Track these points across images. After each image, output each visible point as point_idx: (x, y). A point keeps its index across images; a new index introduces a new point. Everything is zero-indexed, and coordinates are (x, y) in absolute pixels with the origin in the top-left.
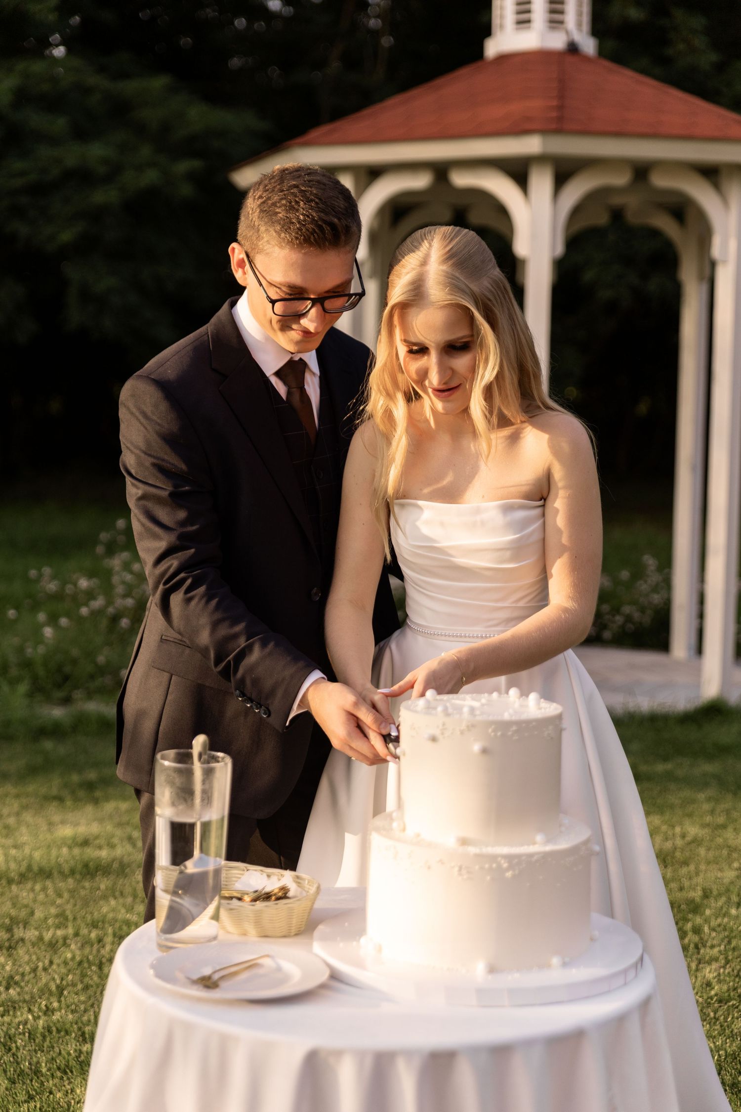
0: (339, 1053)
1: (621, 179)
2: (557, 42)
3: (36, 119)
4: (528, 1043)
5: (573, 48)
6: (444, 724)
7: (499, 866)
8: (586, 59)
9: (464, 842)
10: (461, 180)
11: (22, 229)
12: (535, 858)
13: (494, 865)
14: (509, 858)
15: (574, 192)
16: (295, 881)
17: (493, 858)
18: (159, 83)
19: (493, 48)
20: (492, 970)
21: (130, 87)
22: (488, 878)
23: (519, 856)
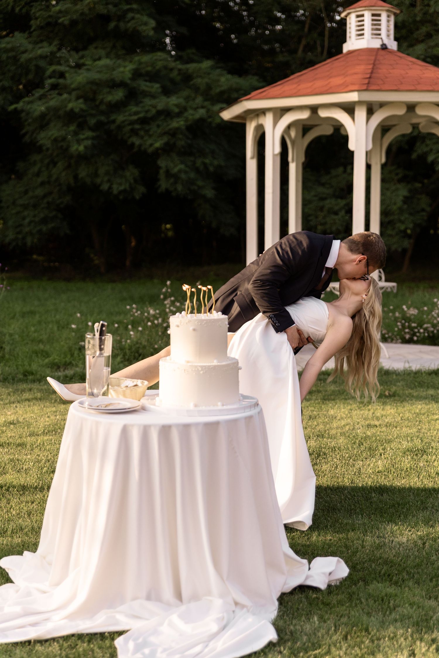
0: (133, 426)
1: (401, 111)
2: (376, 44)
3: (144, 85)
4: (197, 424)
5: (384, 47)
6: (181, 321)
7: (198, 370)
8: (391, 52)
9: (188, 362)
10: (323, 114)
11: (137, 141)
12: (211, 367)
13: (196, 369)
14: (202, 367)
15: (377, 118)
16: (141, 383)
17: (196, 367)
18: (207, 64)
19: (347, 47)
20: (196, 406)
21: (192, 67)
22: (194, 373)
23: (205, 366)
